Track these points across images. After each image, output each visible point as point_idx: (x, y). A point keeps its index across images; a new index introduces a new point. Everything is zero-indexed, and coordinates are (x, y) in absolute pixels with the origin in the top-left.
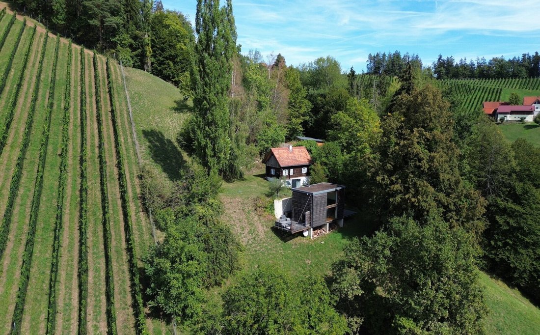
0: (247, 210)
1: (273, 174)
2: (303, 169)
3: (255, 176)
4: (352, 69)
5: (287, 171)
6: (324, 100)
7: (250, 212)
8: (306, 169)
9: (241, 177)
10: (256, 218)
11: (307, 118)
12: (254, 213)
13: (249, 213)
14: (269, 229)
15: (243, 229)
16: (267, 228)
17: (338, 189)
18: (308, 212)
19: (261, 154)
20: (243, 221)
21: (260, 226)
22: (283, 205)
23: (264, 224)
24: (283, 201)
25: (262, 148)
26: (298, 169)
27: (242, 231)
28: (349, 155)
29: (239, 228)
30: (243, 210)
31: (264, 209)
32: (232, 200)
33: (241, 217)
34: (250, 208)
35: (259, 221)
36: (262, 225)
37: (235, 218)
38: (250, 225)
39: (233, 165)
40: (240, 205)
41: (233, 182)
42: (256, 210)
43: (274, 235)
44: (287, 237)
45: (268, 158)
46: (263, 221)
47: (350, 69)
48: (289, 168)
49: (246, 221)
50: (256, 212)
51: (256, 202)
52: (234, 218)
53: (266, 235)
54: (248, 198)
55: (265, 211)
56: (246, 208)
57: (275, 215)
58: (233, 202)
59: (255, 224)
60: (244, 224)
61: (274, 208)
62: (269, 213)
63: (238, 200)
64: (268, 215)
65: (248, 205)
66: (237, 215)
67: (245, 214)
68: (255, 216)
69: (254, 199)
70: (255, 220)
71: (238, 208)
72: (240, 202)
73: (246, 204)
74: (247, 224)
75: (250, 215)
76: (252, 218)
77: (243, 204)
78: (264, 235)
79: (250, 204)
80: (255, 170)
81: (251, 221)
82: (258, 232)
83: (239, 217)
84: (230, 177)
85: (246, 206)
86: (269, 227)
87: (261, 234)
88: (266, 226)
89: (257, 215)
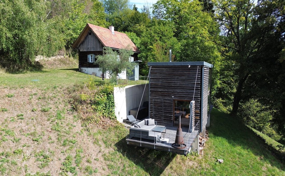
0: (53, 110)
1: (90, 61)
2: (129, 57)
7: (62, 115)
10: (78, 126)
12: (71, 117)
13: (58, 116)
14: (112, 149)
15: (45, 159)
16: (107, 147)
20: (46, 137)
21: (91, 145)
22: (127, 97)
23: (99, 137)
24: (127, 90)
25: (69, 38)
27: (43, 166)
29: (33, 160)
30: (44, 111)
31: (93, 106)
32: (13, 91)
33: (39, 128)
34: (61, 106)
35: (85, 133)
36: (96, 142)
37: (22, 131)
38: (64, 145)
40: (34, 100)
42: (74, 109)
43: (127, 162)
44: (155, 160)
45: (82, 40)
46: (95, 130)
49: (53, 136)
50: (75, 114)
51: (73, 94)
52: (16, 133)
53: (110, 167)
54: (55, 88)
55: (95, 110)
56: (51, 106)
57: (116, 117)
58: (16, 95)
59: (78, 139)
60: (48, 145)
61: (113, 103)
62: (103, 114)
63: (31, 92)
64: (102, 117)
65: (56, 100)
66: (27, 124)
67: (48, 120)
68: (75, 123)
69: (68, 88)
70: (76, 131)
71: (29, 107)
72: (35, 94)
73: (52, 100)
74: (55, 144)
75: (63, 120)
76: (67, 128)
77: (44, 98)
78: (106, 167)
79: (61, 99)
80: (61, 65)
81: (65, 134)
82: (88, 161)
83: (33, 128)
84: (19, 68)
85: (52, 102)
86: (113, 145)
87: (98, 164)
88: (105, 143)
89: (80, 121)
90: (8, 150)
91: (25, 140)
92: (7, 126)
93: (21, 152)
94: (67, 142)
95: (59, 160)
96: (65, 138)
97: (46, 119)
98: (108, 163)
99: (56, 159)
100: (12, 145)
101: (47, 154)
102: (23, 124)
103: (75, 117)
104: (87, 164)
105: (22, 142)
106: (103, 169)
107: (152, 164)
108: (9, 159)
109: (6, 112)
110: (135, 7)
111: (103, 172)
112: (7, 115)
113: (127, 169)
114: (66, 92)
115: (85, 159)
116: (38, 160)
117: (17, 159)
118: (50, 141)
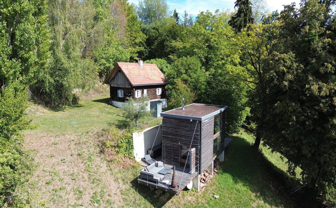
0: (86, 155)
1: (120, 96)
2: (157, 89)
3: (95, 101)
4: (175, 11)
5: (140, 91)
6: (157, 32)
7: (92, 157)
8: (160, 90)
9: (75, 102)
10: (104, 167)
11: (142, 48)
12: (99, 159)
13: (90, 159)
14: (128, 186)
15: (80, 193)
16: (124, 184)
17: (223, 109)
18: (193, 150)
19: (101, 75)
20: (80, 177)
21: (113, 182)
22: (145, 139)
23: (119, 175)
24: (145, 133)
26: (152, 90)
27: (78, 199)
28: (208, 73)
29: (72, 194)
30: (79, 155)
31: (117, 149)
32: (58, 139)
33: (76, 170)
34: (92, 150)
35: (109, 173)
36: (116, 180)
37: (64, 172)
38: (93, 183)
39: (62, 86)
40: (73, 146)
41: (62, 110)
42: (102, 152)
43: (138, 196)
44: (160, 195)
46: (116, 170)
47: (174, 11)
48: (142, 88)
49: (86, 175)
50: (102, 156)
51: (101, 139)
52: (61, 174)
53: (125, 200)
54: (87, 133)
55: (118, 152)
56: (84, 150)
57: (134, 157)
58: (59, 142)
59: (103, 178)
60: (82, 183)
61: (132, 146)
62: (124, 155)
63: (70, 138)
64: (123, 158)
65: (88, 144)
66: (68, 167)
67: (82, 163)
68: (102, 164)
69: (97, 133)
70: (102, 171)
71: (69, 152)
72: (73, 140)
73: (85, 144)
74: (87, 182)
75: (93, 162)
76: (96, 169)
77: (79, 143)
78: (122, 200)
79: (92, 143)
80: (95, 94)
81: (94, 174)
82: (109, 195)
83: (72, 169)
84: (59, 104)
85: (85, 146)
86: (129, 182)
87: (116, 198)
88: (123, 180)
89: (105, 162)
90: (56, 187)
91: (67, 179)
92: (54, 169)
93: (64, 188)
94: (95, 180)
95: (90, 194)
96: (94, 177)
97: (81, 161)
98: (124, 197)
99: (87, 193)
100: (59, 183)
101: (81, 189)
102: (65, 167)
103: (102, 159)
104: (108, 197)
105: (65, 181)
106: (120, 201)
107: (158, 198)
108: (57, 193)
109: (53, 158)
110: (176, 12)
111: (119, 203)
112: (54, 160)
113: (137, 202)
114: (96, 136)
115: (107, 194)
116: (75, 194)
117: (62, 193)
118: (83, 180)
